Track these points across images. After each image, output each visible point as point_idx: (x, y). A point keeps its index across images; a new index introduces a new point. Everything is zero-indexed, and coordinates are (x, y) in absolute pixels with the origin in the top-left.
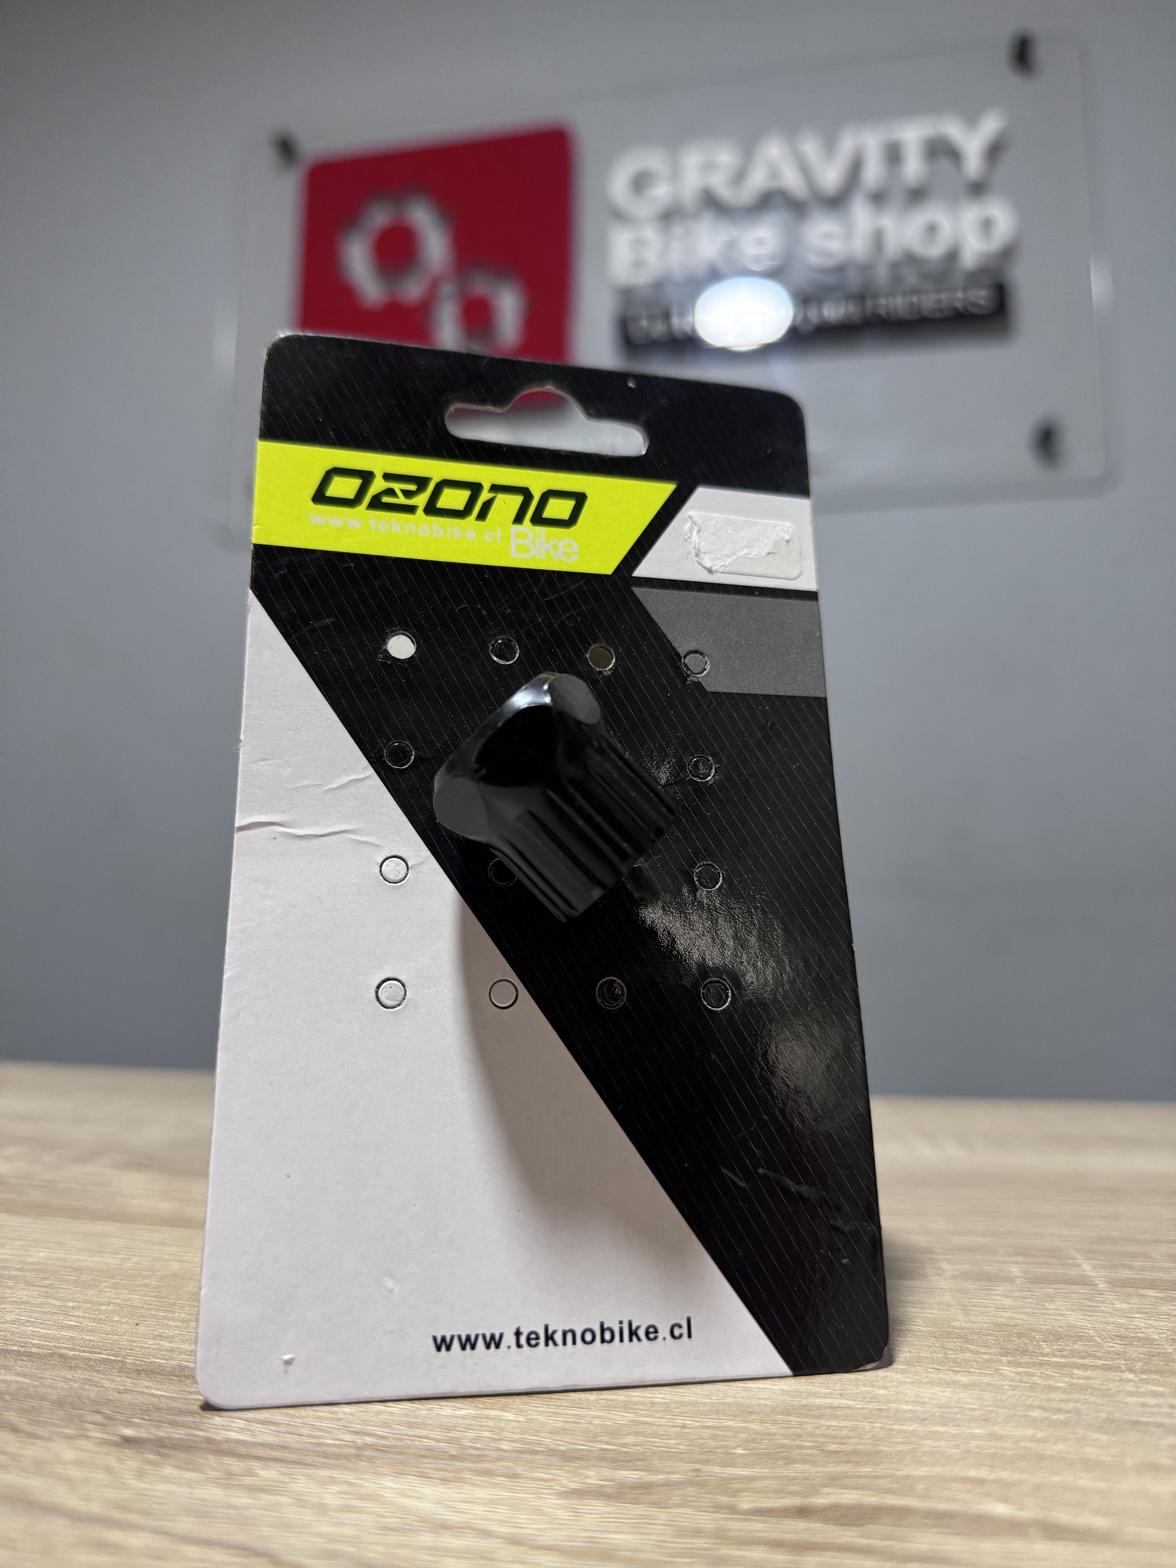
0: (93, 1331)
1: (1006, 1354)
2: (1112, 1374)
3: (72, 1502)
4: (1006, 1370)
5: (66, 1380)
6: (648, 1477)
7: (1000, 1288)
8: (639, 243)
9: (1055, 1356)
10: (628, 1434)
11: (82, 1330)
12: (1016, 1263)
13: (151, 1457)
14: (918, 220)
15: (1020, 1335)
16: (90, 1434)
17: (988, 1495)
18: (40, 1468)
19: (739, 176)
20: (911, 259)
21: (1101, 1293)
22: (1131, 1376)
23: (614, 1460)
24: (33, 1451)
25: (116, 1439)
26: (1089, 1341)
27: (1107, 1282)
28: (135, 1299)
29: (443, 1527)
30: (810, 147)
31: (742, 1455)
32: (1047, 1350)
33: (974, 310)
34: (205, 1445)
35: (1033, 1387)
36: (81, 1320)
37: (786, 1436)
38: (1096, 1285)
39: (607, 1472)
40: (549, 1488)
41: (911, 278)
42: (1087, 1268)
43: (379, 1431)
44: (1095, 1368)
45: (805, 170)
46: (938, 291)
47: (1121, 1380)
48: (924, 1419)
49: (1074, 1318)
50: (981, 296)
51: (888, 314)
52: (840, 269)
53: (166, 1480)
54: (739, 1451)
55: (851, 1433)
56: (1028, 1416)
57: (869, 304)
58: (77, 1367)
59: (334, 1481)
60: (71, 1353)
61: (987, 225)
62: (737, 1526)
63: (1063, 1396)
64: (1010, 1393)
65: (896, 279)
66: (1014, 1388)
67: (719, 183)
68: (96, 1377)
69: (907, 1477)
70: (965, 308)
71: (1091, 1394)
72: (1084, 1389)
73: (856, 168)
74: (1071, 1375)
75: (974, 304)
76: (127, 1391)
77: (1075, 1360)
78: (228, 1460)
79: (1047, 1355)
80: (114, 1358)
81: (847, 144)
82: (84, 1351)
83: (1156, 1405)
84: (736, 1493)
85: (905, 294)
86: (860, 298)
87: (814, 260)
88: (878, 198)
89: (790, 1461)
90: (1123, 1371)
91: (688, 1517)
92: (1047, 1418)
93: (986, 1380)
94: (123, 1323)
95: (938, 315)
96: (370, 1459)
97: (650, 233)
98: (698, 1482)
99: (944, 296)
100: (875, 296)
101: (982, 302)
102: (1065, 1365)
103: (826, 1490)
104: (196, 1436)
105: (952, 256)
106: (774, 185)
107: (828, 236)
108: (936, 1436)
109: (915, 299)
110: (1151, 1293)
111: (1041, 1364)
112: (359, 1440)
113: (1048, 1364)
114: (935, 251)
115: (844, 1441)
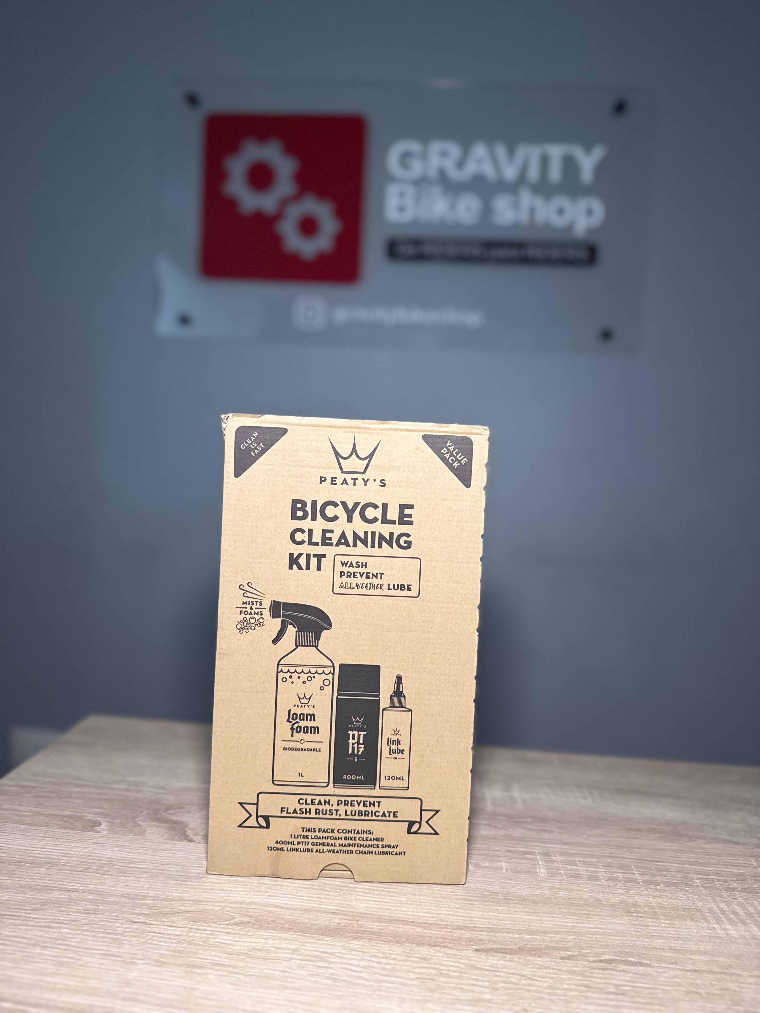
16: (468, 948)
25: (474, 949)
38: (639, 883)
42: (637, 876)
47: (649, 921)
90: (648, 918)
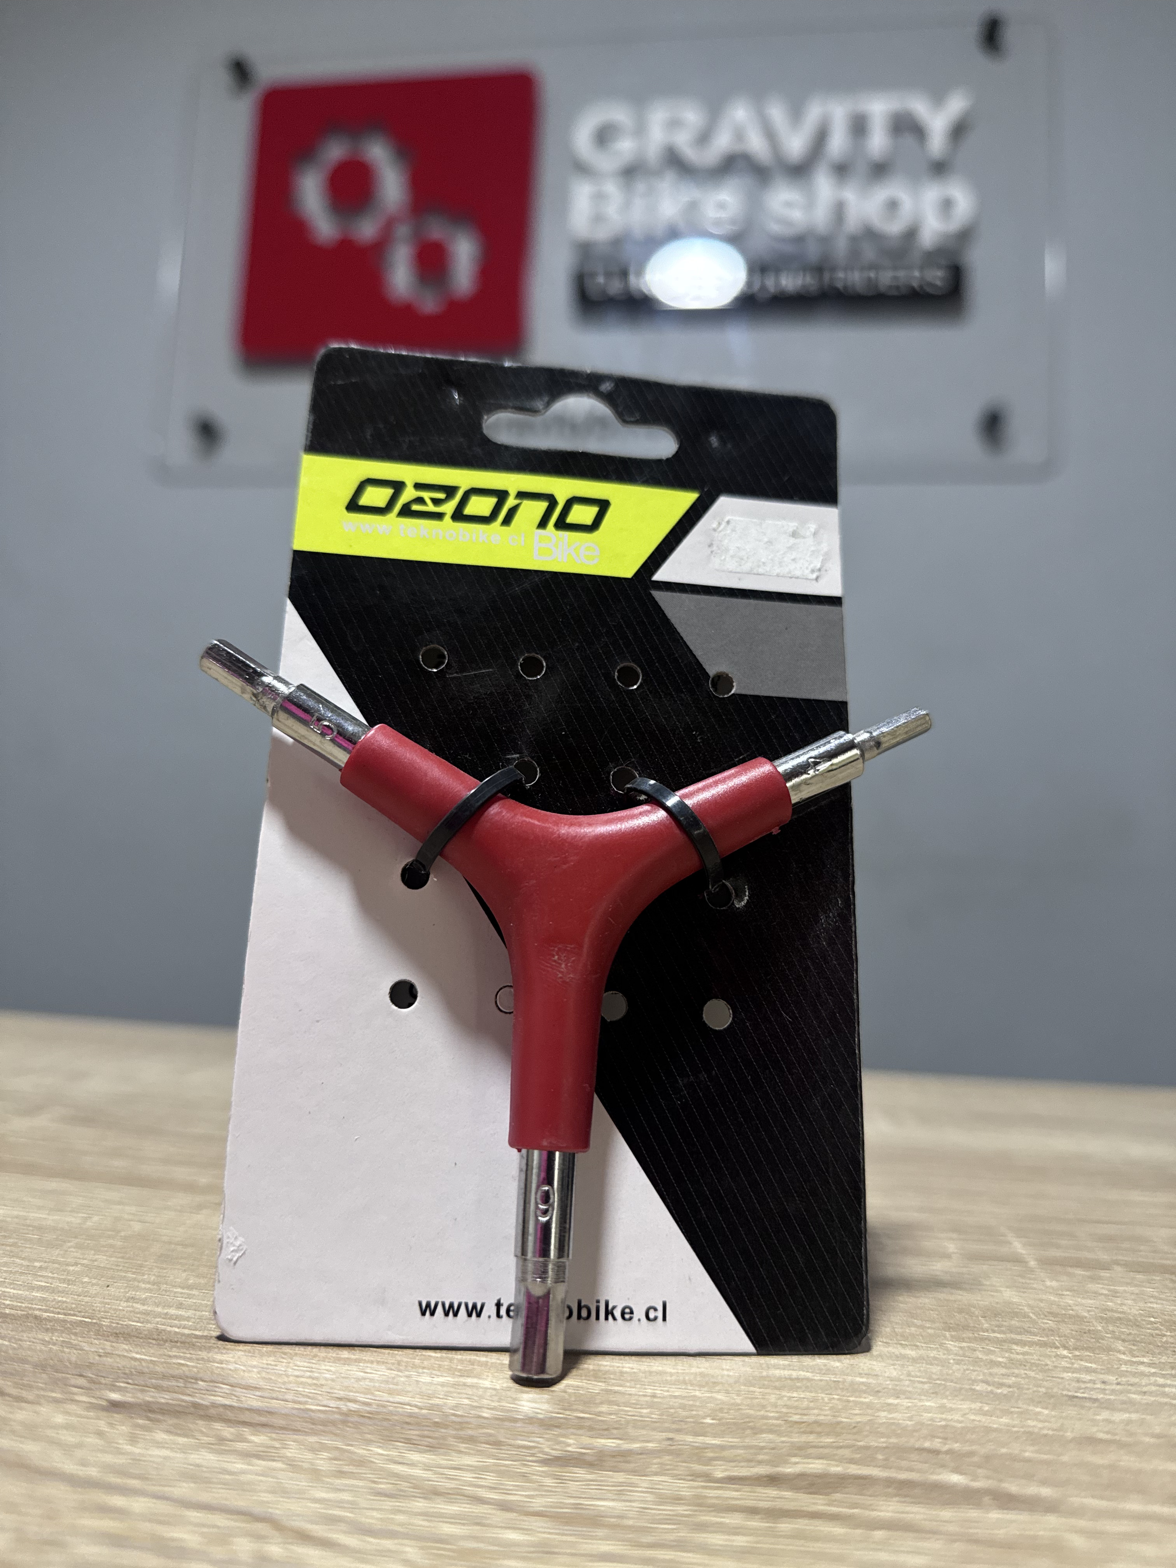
0: (63, 1292)
1: (949, 1329)
2: (1048, 1351)
3: (70, 1467)
4: (951, 1345)
5: (45, 1343)
6: (626, 1446)
8: (599, 197)
9: (994, 1332)
10: (602, 1403)
11: (53, 1291)
12: (952, 1239)
13: (140, 1421)
14: (881, 194)
15: (961, 1311)
16: (77, 1398)
17: (943, 1466)
18: (31, 1431)
19: (704, 138)
20: (870, 234)
21: (1032, 1271)
22: (1065, 1352)
23: (591, 1429)
24: (22, 1415)
25: (104, 1403)
26: (1025, 1317)
27: (1036, 1260)
28: (102, 1260)
29: (435, 1493)
30: (777, 113)
31: (712, 1424)
32: (986, 1326)
33: (930, 290)
34: (192, 1409)
35: (976, 1362)
36: (50, 1280)
37: (751, 1407)
38: (1027, 1262)
39: (586, 1440)
40: (533, 1455)
41: (869, 253)
42: (1018, 1246)
43: (361, 1398)
44: (1031, 1344)
45: (770, 135)
46: (895, 268)
47: (1057, 1356)
48: (878, 1392)
49: (1010, 1295)
50: (937, 277)
51: (845, 287)
52: (800, 239)
53: (160, 1445)
54: (708, 1421)
55: (812, 1405)
56: (974, 1390)
57: (827, 276)
58: (53, 1330)
59: (324, 1448)
60: (45, 1315)
61: (947, 205)
62: (713, 1493)
63: (1004, 1371)
64: (955, 1367)
65: (855, 252)
66: (958, 1362)
67: (683, 140)
68: (74, 1340)
69: (867, 1448)
70: (921, 287)
71: (1030, 1369)
72: (1022, 1364)
73: (821, 137)
74: (1010, 1351)
75: (931, 285)
76: (107, 1354)
77: (1013, 1336)
78: (218, 1426)
79: (987, 1331)
80: (90, 1320)
81: (814, 112)
82: (59, 1313)
83: (1090, 1381)
84: (709, 1461)
85: (862, 269)
86: (818, 270)
87: (775, 228)
88: (842, 170)
89: (756, 1431)
90: (1057, 1348)
91: (668, 1484)
92: (991, 1392)
93: (933, 1354)
94: (93, 1285)
95: (895, 293)
96: (356, 1425)
97: (612, 188)
98: (672, 1450)
99: (901, 274)
100: (833, 269)
101: (939, 283)
102: (1004, 1341)
103: (794, 1460)
104: (183, 1401)
105: (911, 234)
106: (738, 148)
107: (789, 204)
108: (891, 1408)
109: (872, 275)
110: (1079, 1272)
111: (983, 1339)
112: (344, 1406)
113: (988, 1339)
114: (894, 228)
115: (805, 1412)
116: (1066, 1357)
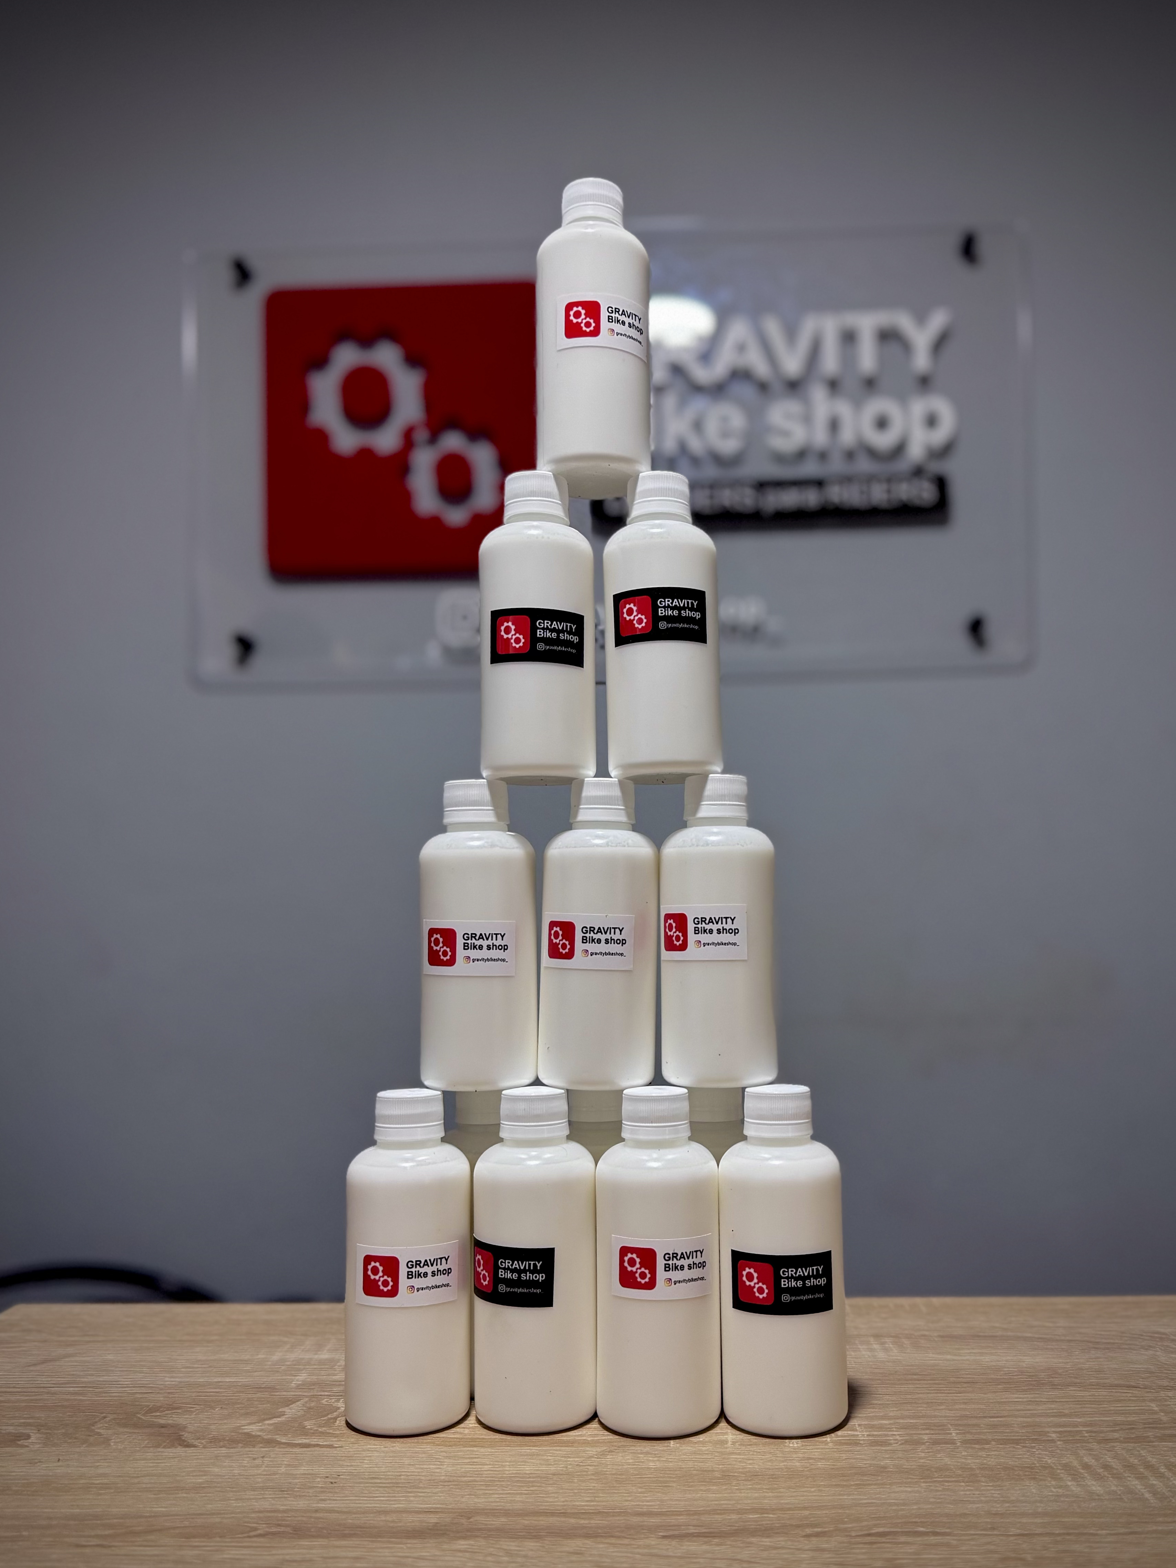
4: (923, 1484)
7: (921, 1449)
9: (939, 1478)
12: (927, 1434)
15: (928, 1470)
21: (957, 1447)
22: (963, 1484)
27: (962, 1442)
38: (957, 1444)
45: (769, 354)
49: (947, 1460)
50: (925, 493)
51: (842, 503)
52: (802, 454)
57: (826, 493)
66: (925, 1492)
70: (910, 500)
73: (815, 351)
75: (918, 498)
79: (936, 1478)
81: (808, 328)
86: (818, 486)
87: (776, 444)
88: (834, 387)
95: (887, 506)
100: (831, 485)
101: (926, 498)
102: (942, 1481)
106: (740, 364)
107: (789, 417)
110: (977, 1446)
114: (884, 443)
116: (963, 1486)
